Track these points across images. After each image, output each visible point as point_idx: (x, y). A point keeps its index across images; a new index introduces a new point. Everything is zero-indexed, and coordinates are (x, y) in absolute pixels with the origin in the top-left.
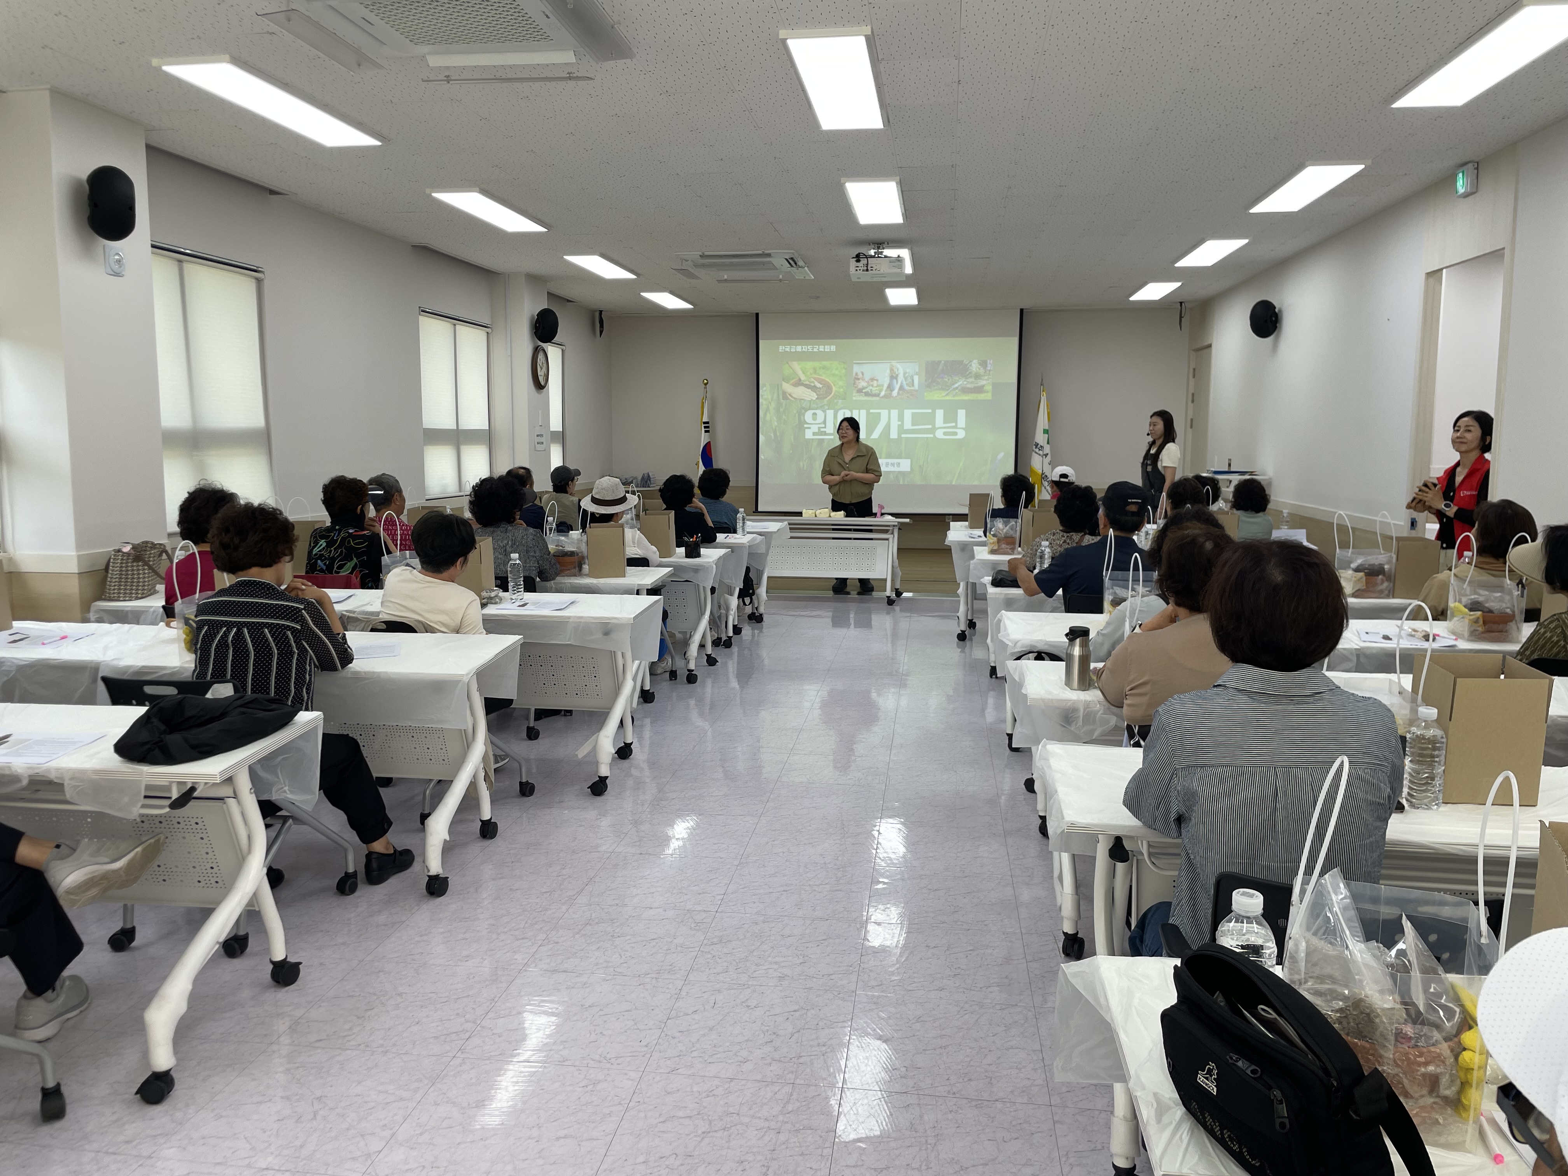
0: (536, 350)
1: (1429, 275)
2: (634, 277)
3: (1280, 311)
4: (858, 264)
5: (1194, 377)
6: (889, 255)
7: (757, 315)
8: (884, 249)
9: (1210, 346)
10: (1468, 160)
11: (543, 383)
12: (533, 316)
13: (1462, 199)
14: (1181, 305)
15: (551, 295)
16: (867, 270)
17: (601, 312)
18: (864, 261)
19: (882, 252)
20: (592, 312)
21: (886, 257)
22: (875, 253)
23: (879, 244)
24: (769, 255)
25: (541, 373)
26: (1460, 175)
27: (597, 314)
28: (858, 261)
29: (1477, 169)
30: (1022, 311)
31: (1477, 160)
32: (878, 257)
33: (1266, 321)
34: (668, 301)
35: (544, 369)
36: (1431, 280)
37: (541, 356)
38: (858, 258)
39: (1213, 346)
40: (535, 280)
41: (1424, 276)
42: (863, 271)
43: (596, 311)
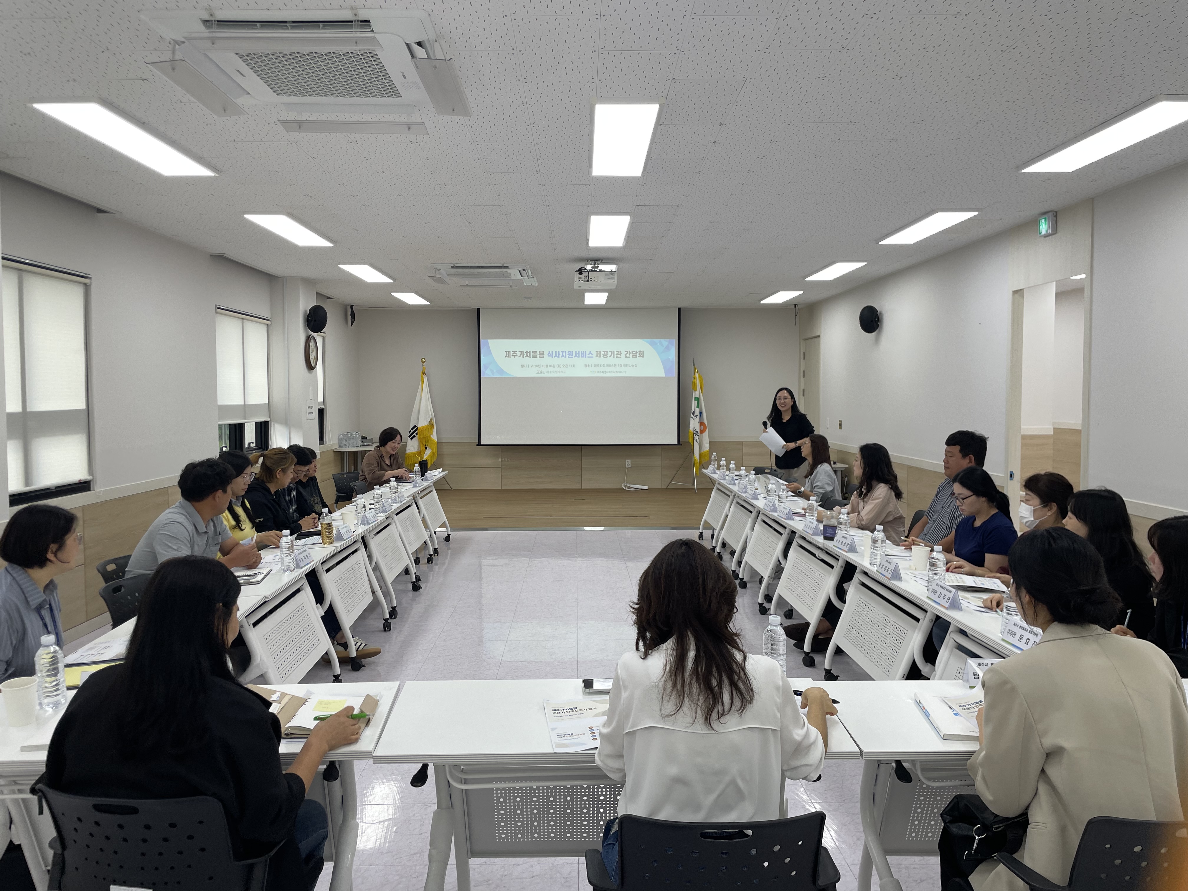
0: (308, 339)
1: (1015, 292)
2: (390, 281)
3: (881, 313)
4: (580, 276)
5: (804, 358)
6: (603, 269)
7: (478, 310)
8: (599, 264)
9: (819, 336)
10: (1050, 210)
11: (313, 365)
12: (306, 311)
13: (1043, 238)
14: (795, 307)
15: (318, 294)
16: (588, 281)
17: (352, 306)
18: (585, 274)
19: (598, 267)
20: (345, 306)
21: (600, 271)
22: (592, 267)
23: (595, 261)
24: (507, 267)
25: (312, 357)
26: (1043, 221)
27: (349, 308)
28: (581, 274)
29: (1056, 216)
30: (679, 309)
31: (1056, 211)
32: (595, 271)
33: (872, 321)
34: (412, 299)
35: (314, 354)
36: (1016, 296)
37: (312, 344)
38: (581, 271)
39: (821, 338)
40: (308, 282)
41: (1011, 293)
42: (585, 281)
43: (348, 305)
